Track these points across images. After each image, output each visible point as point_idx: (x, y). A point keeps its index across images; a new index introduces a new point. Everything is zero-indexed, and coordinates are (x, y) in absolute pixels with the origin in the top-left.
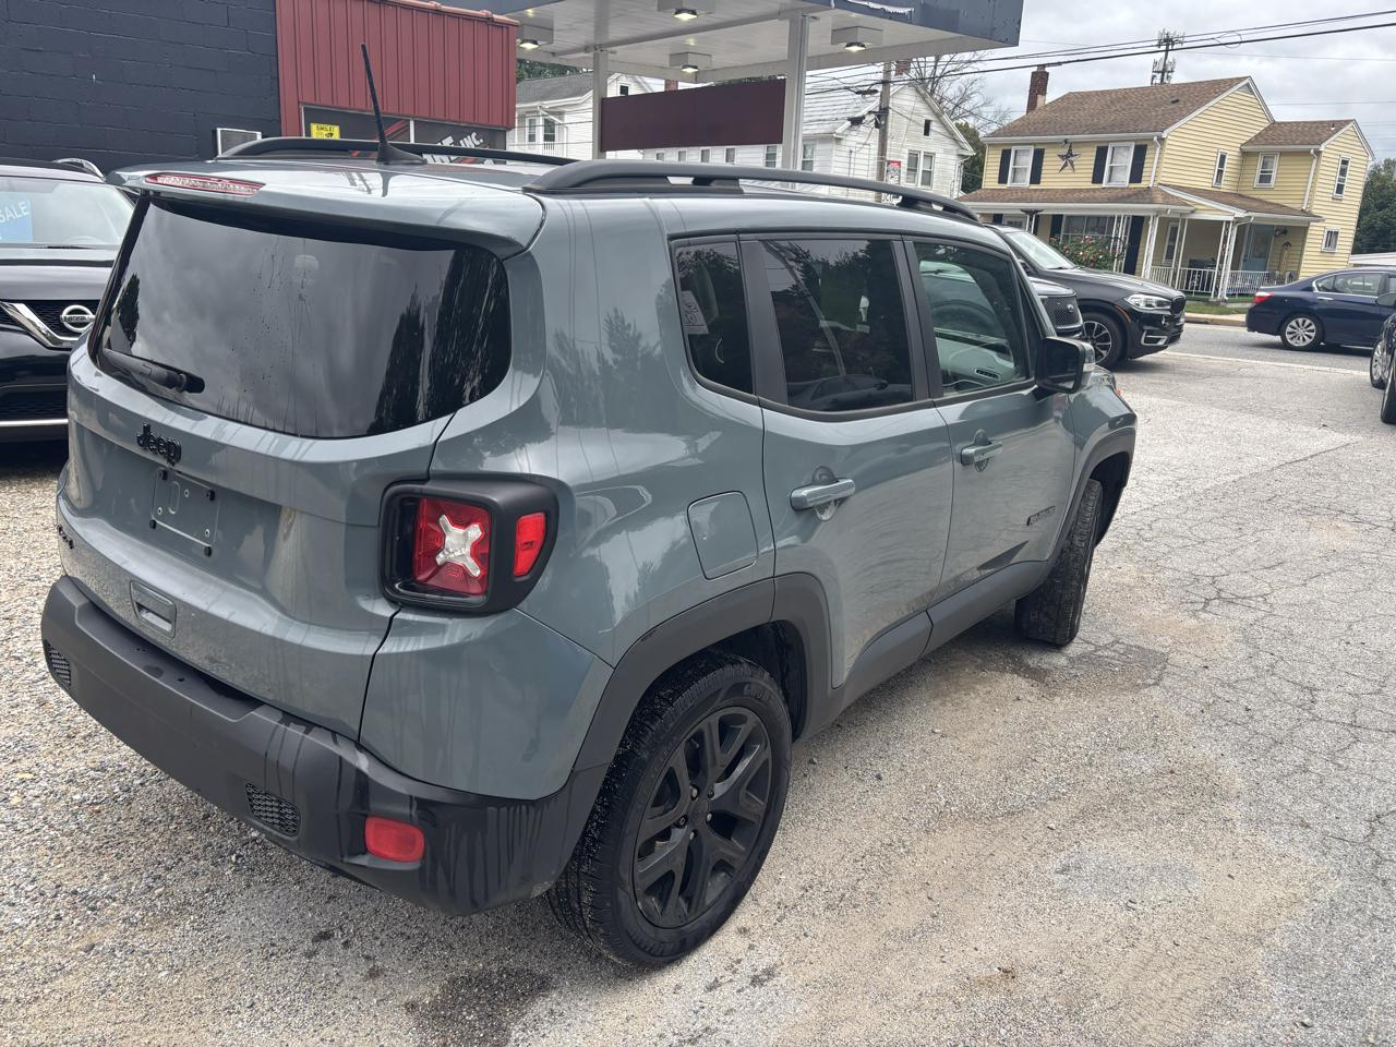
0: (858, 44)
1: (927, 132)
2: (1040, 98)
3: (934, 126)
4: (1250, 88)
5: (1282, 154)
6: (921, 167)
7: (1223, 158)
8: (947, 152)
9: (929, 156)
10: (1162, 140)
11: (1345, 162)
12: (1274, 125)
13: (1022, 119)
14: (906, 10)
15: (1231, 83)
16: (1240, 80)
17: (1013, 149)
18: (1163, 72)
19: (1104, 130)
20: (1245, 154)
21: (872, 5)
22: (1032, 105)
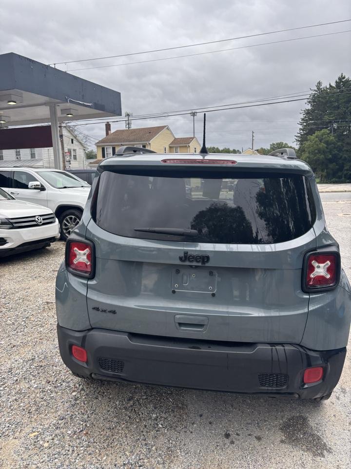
0: (71, 114)
1: (72, 143)
2: (109, 131)
3: (74, 140)
4: (168, 129)
5: (180, 147)
6: (72, 154)
7: (165, 148)
8: (80, 149)
9: (75, 150)
10: (149, 144)
11: (195, 149)
12: (175, 139)
13: (105, 138)
14: (90, 104)
15: (162, 128)
16: (165, 126)
17: (105, 147)
18: (128, 124)
19: (132, 141)
20: (170, 147)
21: (80, 102)
22: (107, 134)
